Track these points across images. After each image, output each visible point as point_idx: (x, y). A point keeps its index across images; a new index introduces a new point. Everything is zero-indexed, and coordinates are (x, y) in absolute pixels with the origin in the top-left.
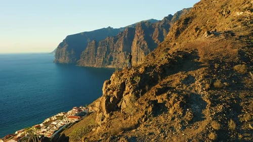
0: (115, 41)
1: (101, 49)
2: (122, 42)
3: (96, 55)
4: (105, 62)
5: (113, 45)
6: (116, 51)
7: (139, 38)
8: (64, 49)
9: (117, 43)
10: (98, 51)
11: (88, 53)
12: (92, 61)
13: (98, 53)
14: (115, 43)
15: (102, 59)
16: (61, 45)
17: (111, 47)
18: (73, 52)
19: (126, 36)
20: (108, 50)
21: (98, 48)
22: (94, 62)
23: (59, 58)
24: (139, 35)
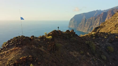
0: (95, 19)
1: (88, 23)
2: (99, 20)
3: (85, 26)
4: (88, 30)
5: (94, 21)
6: (95, 25)
7: (109, 18)
8: (72, 21)
9: (96, 20)
10: (86, 24)
11: (81, 25)
12: (83, 29)
13: (86, 25)
14: (95, 20)
15: (87, 28)
16: (71, 20)
17: (93, 22)
18: (76, 23)
19: (102, 17)
20: (91, 24)
21: (86, 23)
22: (84, 29)
23: (70, 25)
24: (109, 16)
